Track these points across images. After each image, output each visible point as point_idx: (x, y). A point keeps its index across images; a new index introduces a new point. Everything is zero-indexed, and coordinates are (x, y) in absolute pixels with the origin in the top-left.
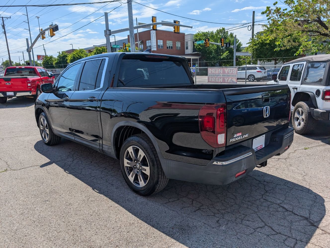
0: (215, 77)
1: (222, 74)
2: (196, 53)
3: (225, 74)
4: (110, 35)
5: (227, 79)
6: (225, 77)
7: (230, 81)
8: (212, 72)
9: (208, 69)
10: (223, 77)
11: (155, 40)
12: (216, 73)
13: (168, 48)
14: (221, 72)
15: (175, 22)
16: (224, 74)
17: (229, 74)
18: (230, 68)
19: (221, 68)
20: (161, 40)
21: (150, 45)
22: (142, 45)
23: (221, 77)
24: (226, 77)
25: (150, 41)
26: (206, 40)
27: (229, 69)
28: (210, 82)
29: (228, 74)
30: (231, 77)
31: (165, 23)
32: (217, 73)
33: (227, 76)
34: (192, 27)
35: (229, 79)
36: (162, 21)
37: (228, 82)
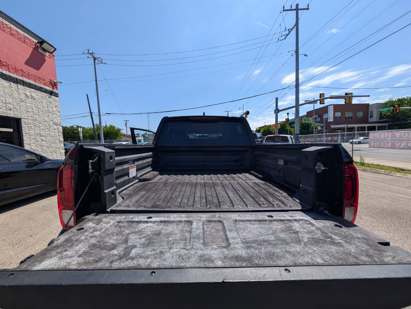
0: (379, 141)
1: (390, 139)
2: (385, 120)
3: (396, 139)
4: (279, 112)
5: (399, 144)
6: (395, 141)
7: (404, 147)
8: (374, 136)
9: (370, 133)
10: (393, 141)
11: (333, 113)
12: (380, 137)
13: (346, 118)
14: (389, 136)
15: (346, 94)
16: (394, 139)
17: (402, 139)
18: (404, 131)
19: (389, 132)
20: (339, 112)
21: (327, 117)
22: (319, 118)
23: (389, 141)
24: (397, 142)
25: (327, 114)
26: (396, 106)
27: (402, 132)
28: (372, 147)
29: (400, 139)
30: (406, 142)
31: (334, 97)
32: (382, 137)
33: (399, 141)
34: (369, 96)
35: (402, 145)
36: (330, 96)
37: (401, 147)
